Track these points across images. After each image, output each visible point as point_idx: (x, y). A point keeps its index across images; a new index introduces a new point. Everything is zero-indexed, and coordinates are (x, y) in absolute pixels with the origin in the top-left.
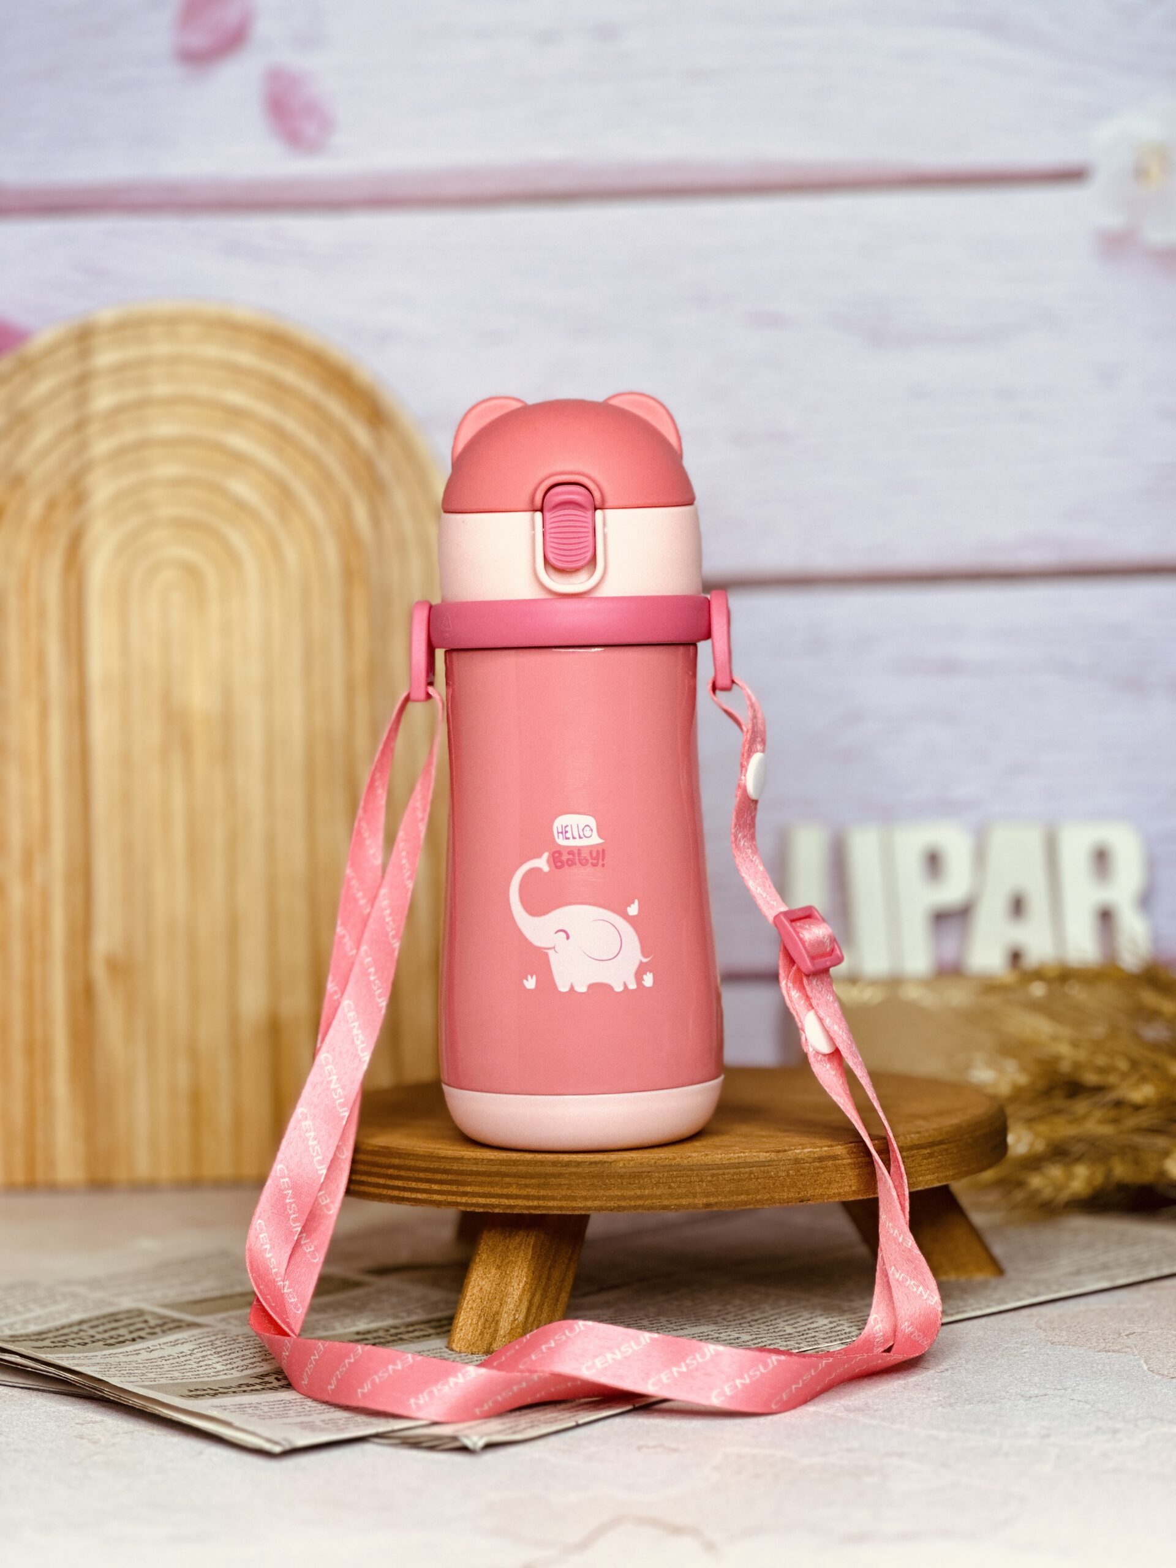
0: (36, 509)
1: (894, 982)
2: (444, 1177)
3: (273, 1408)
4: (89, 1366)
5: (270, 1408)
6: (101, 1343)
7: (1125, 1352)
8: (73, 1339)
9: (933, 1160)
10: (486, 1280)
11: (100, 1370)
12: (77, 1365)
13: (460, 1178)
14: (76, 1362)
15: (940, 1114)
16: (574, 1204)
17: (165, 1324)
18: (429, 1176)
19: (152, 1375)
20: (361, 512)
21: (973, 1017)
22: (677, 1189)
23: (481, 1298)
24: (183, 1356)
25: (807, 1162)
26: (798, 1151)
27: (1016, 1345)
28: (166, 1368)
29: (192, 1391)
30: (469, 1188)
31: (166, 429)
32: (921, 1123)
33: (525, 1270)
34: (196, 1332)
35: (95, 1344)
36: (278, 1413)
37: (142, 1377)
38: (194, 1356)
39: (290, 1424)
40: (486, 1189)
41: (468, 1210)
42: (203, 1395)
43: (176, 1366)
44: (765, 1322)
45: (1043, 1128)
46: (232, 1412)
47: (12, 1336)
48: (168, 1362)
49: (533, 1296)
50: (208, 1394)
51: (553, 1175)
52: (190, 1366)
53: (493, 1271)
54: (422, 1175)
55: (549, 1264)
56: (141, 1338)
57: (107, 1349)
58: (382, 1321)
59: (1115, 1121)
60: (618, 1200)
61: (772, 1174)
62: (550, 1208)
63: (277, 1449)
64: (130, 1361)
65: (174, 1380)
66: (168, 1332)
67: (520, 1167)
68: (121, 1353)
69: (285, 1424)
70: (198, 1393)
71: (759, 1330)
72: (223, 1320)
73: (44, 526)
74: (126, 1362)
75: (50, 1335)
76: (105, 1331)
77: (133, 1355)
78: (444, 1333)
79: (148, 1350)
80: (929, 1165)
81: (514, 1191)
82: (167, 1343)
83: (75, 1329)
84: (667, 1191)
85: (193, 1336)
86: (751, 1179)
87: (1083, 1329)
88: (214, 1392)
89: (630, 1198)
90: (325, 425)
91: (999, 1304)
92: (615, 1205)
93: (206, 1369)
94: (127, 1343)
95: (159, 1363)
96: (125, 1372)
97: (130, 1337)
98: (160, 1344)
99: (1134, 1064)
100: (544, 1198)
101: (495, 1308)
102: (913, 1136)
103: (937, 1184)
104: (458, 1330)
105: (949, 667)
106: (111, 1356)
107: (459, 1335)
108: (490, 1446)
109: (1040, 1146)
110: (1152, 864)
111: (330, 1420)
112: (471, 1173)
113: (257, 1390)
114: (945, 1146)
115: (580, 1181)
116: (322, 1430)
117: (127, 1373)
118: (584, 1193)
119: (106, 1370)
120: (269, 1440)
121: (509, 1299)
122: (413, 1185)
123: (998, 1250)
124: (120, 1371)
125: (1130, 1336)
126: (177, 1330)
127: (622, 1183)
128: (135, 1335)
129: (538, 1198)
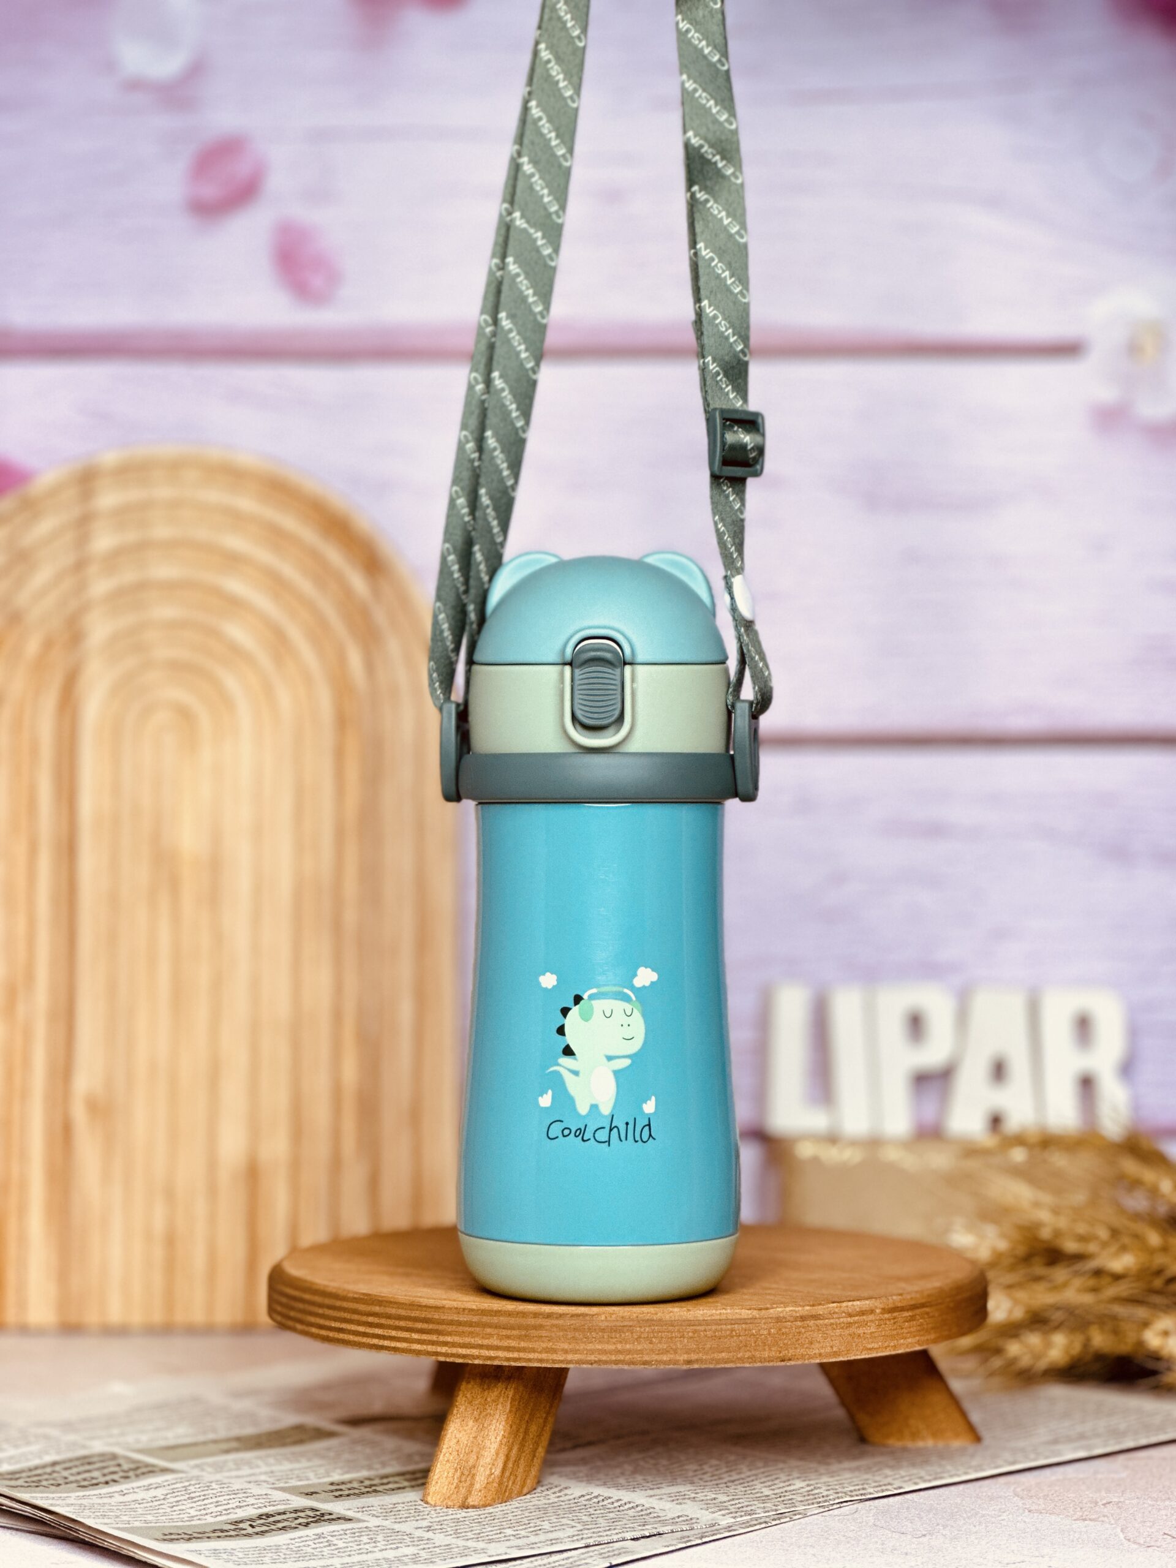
0: (33, 646)
1: (874, 1143)
2: (425, 1326)
3: (248, 1554)
4: (64, 1507)
5: (245, 1554)
6: (75, 1485)
7: (1103, 1521)
8: (46, 1480)
9: (915, 1322)
10: (463, 1432)
11: (76, 1511)
12: (52, 1505)
13: (441, 1327)
14: (51, 1502)
15: (923, 1276)
16: (555, 1357)
17: (137, 1468)
18: (410, 1324)
19: (126, 1518)
20: (355, 660)
21: (954, 1180)
22: (659, 1345)
23: (458, 1451)
24: (156, 1501)
25: (789, 1321)
26: (780, 1310)
27: (993, 1512)
28: (140, 1511)
29: (166, 1535)
30: (449, 1337)
31: (164, 570)
32: (902, 1285)
33: (503, 1423)
34: (169, 1477)
35: (68, 1485)
36: (253, 1559)
37: (116, 1519)
38: (168, 1501)
41: (448, 1360)
42: (177, 1539)
43: (150, 1510)
44: (742, 1484)
45: (1022, 1295)
46: (207, 1558)
48: (142, 1506)
49: (510, 1450)
50: (182, 1538)
51: (536, 1327)
52: (164, 1511)
53: (471, 1423)
54: (402, 1323)
55: (527, 1418)
56: (114, 1481)
57: (80, 1491)
58: (358, 1471)
59: (1095, 1290)
60: (599, 1354)
61: (754, 1331)
62: (530, 1360)
64: (104, 1504)
65: (148, 1523)
66: (142, 1477)
67: (501, 1318)
68: (95, 1495)
70: (173, 1537)
71: (736, 1491)
72: (197, 1466)
73: (40, 665)
74: (100, 1504)
75: (24, 1475)
76: (79, 1473)
77: (106, 1497)
78: (418, 1486)
79: (122, 1493)
80: (910, 1327)
81: (495, 1342)
82: (140, 1487)
83: (48, 1470)
84: (647, 1346)
85: (167, 1481)
86: (732, 1337)
87: (1060, 1498)
89: (610, 1352)
90: (322, 573)
91: (976, 1471)
92: (596, 1359)
93: (179, 1514)
94: (101, 1485)
95: (132, 1507)
96: (99, 1514)
97: (103, 1479)
98: (133, 1488)
99: (1115, 1233)
100: (524, 1350)
101: (471, 1462)
102: (894, 1297)
103: (918, 1348)
104: (433, 1483)
105: (935, 830)
106: (84, 1499)
107: (434, 1488)
109: (1019, 1314)
110: (1133, 1033)
112: (451, 1323)
113: (231, 1536)
114: (927, 1310)
115: (561, 1334)
117: (101, 1517)
118: (566, 1346)
119: (82, 1511)
121: (486, 1454)
122: (393, 1333)
123: (975, 1417)
124: (94, 1514)
125: (1107, 1505)
126: (151, 1474)
127: (603, 1337)
128: (108, 1478)
129: (519, 1350)
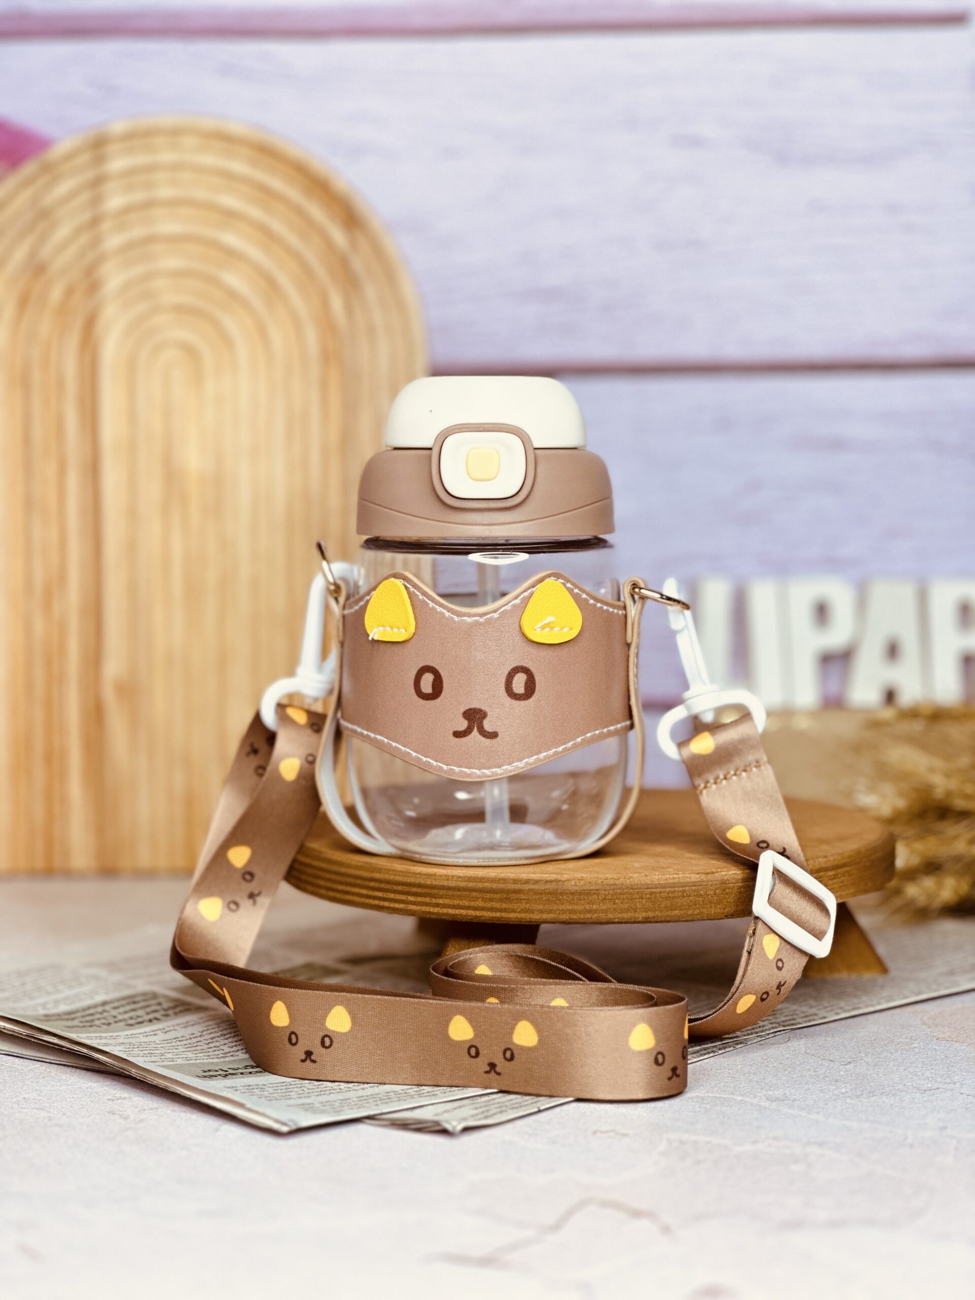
0: (56, 294)
1: (787, 713)
2: (419, 890)
3: (277, 1090)
4: (115, 1046)
5: (275, 1090)
6: (122, 1024)
8: (99, 1019)
9: (837, 880)
11: (125, 1050)
12: (106, 1045)
14: (104, 1041)
17: (177, 1006)
18: (406, 889)
19: (169, 1056)
20: (337, 303)
22: (621, 905)
24: (194, 1038)
25: (732, 883)
26: (724, 873)
27: (906, 1040)
28: (181, 1049)
29: (205, 1072)
30: (441, 900)
31: (169, 226)
32: (824, 847)
34: (202, 1015)
35: (118, 1024)
36: (282, 1094)
37: (161, 1057)
38: (204, 1038)
39: (293, 1106)
40: (455, 901)
42: (216, 1076)
43: (189, 1047)
46: (242, 1093)
47: (46, 1016)
50: (219, 1075)
51: (515, 892)
52: (202, 1048)
54: (400, 888)
56: (156, 1019)
57: (128, 1030)
60: (570, 913)
62: (510, 919)
63: (285, 1129)
64: (149, 1042)
65: (189, 1060)
66: (181, 1014)
67: (486, 884)
68: (141, 1033)
69: (289, 1106)
70: (211, 1073)
73: (63, 310)
74: (146, 1042)
75: (78, 1015)
76: (126, 1012)
77: (151, 1035)
79: (163, 1031)
80: (834, 884)
81: (480, 903)
82: (179, 1025)
83: (100, 1009)
84: (611, 906)
85: (200, 1019)
86: (684, 897)
87: (962, 1026)
88: (225, 1073)
89: (580, 913)
90: (307, 227)
92: (567, 918)
93: (215, 1051)
94: (146, 1023)
95: (174, 1044)
96: (146, 1052)
97: (147, 1018)
98: (173, 1026)
100: (505, 910)
102: (820, 860)
106: (133, 1036)
108: (466, 1130)
111: (327, 1102)
112: (443, 888)
114: (847, 869)
115: (537, 897)
116: (322, 1112)
117: (148, 1053)
118: (541, 907)
119: (130, 1050)
120: (277, 1121)
122: (392, 896)
124: (142, 1051)
126: (187, 1013)
127: (573, 900)
128: (151, 1016)
129: (501, 910)
